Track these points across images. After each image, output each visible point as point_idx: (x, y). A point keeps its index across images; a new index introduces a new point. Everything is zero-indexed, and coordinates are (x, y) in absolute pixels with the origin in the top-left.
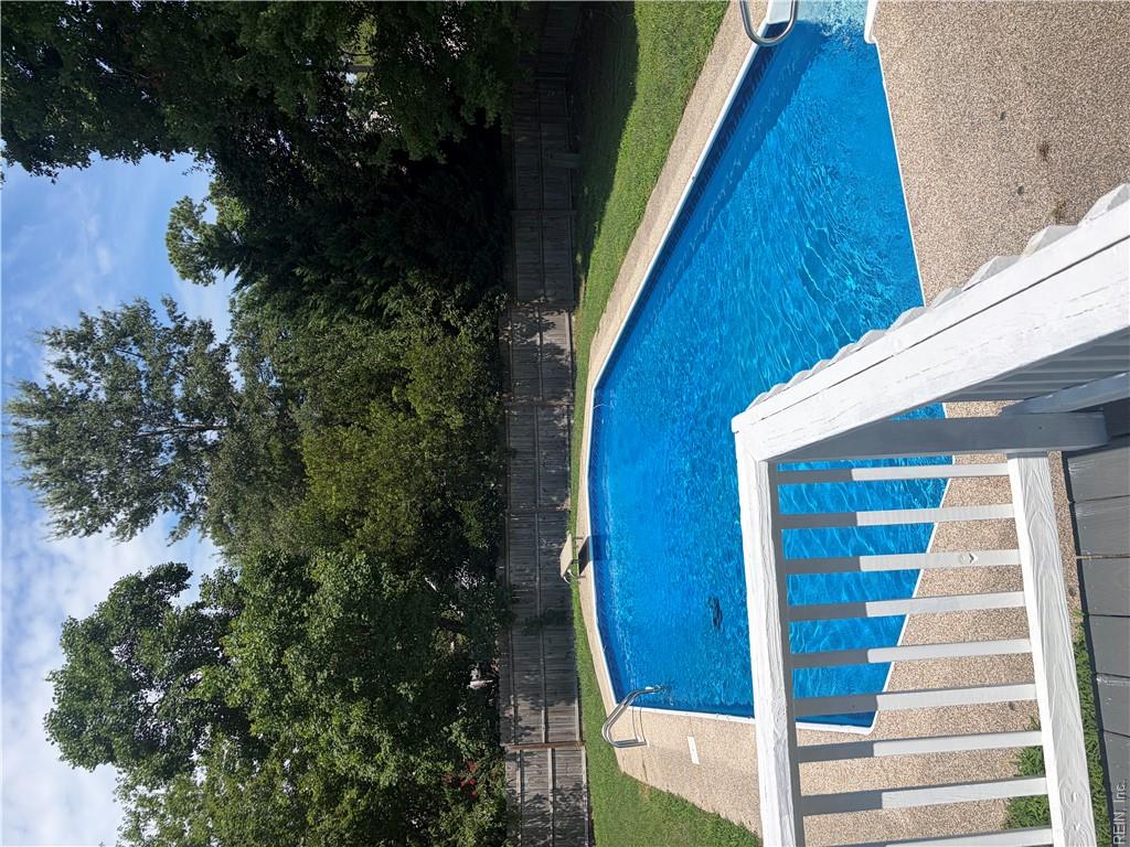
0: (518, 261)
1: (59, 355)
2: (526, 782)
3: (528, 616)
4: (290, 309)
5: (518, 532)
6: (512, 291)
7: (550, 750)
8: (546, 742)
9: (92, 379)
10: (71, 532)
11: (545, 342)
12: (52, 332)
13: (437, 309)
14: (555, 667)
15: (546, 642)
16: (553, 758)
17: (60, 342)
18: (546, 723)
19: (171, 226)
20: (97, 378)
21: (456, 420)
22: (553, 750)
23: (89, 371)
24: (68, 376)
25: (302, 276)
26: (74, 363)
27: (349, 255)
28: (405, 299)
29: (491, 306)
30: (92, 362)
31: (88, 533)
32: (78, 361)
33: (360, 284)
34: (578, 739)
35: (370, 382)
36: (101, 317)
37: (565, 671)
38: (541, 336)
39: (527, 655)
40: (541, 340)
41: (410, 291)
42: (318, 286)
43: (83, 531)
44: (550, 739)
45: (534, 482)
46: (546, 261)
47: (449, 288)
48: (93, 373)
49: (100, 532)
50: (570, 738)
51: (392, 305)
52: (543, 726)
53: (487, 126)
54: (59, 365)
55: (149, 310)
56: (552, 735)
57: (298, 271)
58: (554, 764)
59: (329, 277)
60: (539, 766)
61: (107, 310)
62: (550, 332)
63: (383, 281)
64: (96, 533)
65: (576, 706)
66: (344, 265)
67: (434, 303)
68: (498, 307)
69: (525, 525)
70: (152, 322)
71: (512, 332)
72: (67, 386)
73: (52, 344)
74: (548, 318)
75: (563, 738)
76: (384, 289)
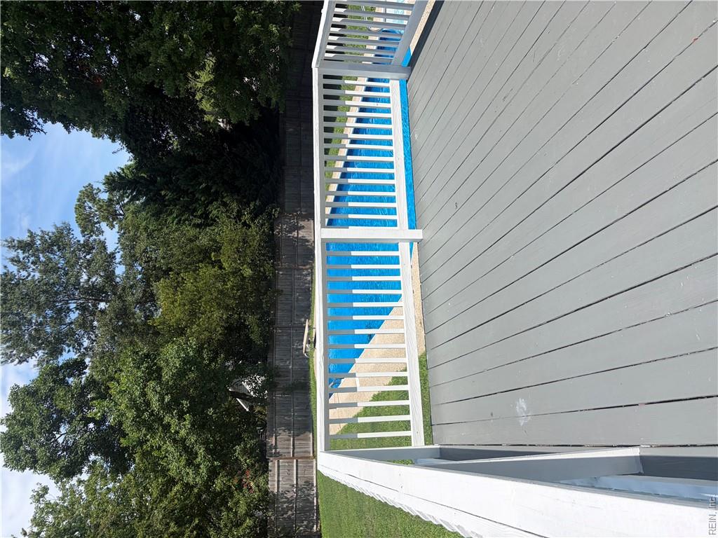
0: (286, 193)
1: (13, 254)
2: (281, 479)
3: (285, 385)
4: (157, 215)
5: (281, 338)
6: (282, 207)
7: (295, 461)
8: (293, 456)
9: (31, 270)
10: (9, 361)
11: (300, 236)
12: (9, 240)
13: (239, 215)
14: (300, 414)
15: (295, 400)
16: (297, 466)
17: (14, 246)
18: (293, 445)
19: (79, 200)
20: (33, 269)
21: (248, 272)
22: (297, 461)
23: (29, 264)
24: (16, 267)
25: (165, 195)
26: (21, 260)
27: (192, 183)
28: (222, 209)
29: (270, 214)
30: (32, 259)
31: (20, 362)
32: (24, 259)
33: (198, 200)
34: (311, 455)
35: (200, 253)
36: (40, 233)
37: (305, 416)
38: (298, 232)
39: (283, 406)
40: (298, 234)
41: (225, 205)
42: (174, 202)
43: (17, 360)
44: (295, 455)
45: (291, 311)
46: (302, 193)
47: (248, 204)
48: (32, 266)
49: (27, 362)
50: (307, 455)
51: (215, 212)
52: (292, 447)
53: (272, 107)
54: (12, 260)
55: (70, 229)
56: (297, 452)
57: (163, 193)
58: (297, 469)
59: (180, 197)
60: (289, 470)
61: (44, 230)
62: (303, 230)
63: (210, 198)
64: (25, 363)
65: (311, 436)
66: (188, 189)
67: (238, 211)
68: (274, 215)
69: (285, 334)
70: (71, 236)
71: (281, 229)
72: (16, 272)
73: (9, 247)
74: (301, 223)
75: (302, 454)
76: (211, 202)
